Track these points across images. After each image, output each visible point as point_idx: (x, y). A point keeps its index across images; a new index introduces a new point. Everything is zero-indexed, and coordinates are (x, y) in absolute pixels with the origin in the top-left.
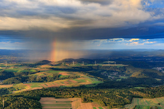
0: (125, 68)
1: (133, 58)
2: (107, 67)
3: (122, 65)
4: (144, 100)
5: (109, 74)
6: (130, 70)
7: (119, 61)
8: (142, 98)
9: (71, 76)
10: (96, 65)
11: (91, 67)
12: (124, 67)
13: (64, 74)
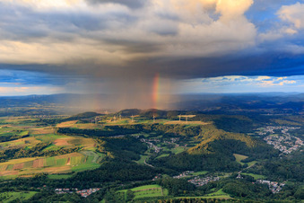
12: (200, 127)
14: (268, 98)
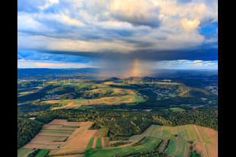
0: (177, 87)
1: (192, 76)
2: (161, 85)
3: (176, 84)
4: (163, 128)
5: (161, 92)
6: (182, 89)
7: (174, 80)
8: (162, 125)
9: (122, 93)
10: (153, 83)
11: (147, 85)
12: (177, 85)
13: (117, 91)
14: (202, 72)
